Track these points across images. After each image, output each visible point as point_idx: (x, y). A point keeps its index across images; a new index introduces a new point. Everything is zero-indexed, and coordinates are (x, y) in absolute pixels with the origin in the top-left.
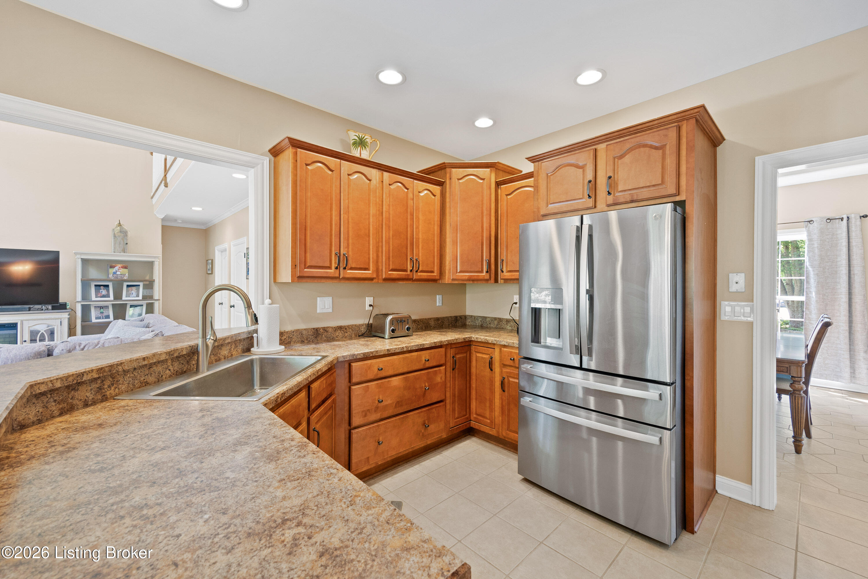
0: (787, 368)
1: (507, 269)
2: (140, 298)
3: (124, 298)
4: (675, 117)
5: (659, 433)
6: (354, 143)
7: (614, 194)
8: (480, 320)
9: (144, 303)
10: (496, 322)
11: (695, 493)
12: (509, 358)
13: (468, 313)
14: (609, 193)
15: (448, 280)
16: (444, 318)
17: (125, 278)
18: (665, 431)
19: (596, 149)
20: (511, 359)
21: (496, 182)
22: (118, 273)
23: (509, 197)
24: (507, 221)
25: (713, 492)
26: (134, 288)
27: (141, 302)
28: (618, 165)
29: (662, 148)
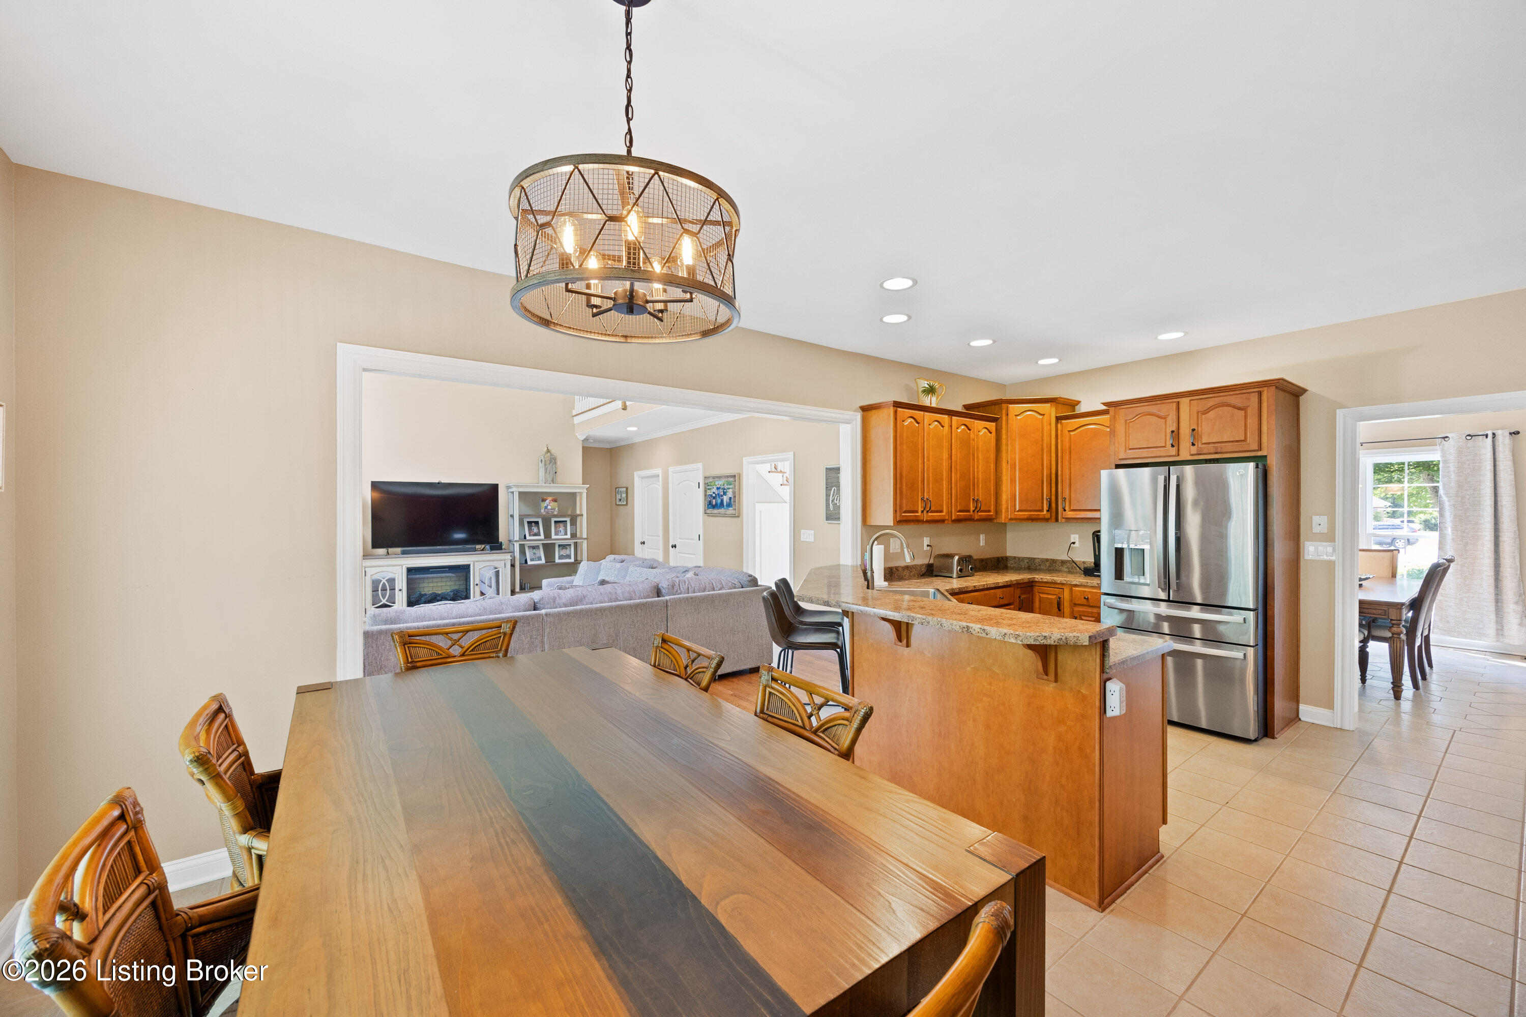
0: (1385, 610)
1: (1070, 508)
2: (569, 536)
3: (553, 537)
4: (1257, 384)
5: (1244, 650)
6: (924, 391)
7: (1198, 445)
8: (1026, 561)
9: (572, 542)
10: (1048, 564)
11: (1275, 707)
12: (1083, 597)
13: (1009, 553)
14: (1193, 444)
15: (1005, 520)
16: (987, 559)
17: (555, 513)
18: (1249, 648)
19: (1178, 402)
20: (1085, 598)
21: (1056, 417)
22: (549, 507)
23: (1072, 433)
24: (1070, 458)
25: (1294, 718)
26: (561, 525)
27: (569, 541)
28: (1201, 420)
29: (1244, 409)
